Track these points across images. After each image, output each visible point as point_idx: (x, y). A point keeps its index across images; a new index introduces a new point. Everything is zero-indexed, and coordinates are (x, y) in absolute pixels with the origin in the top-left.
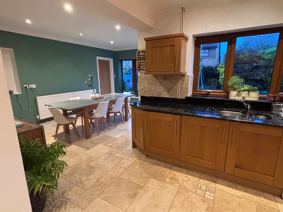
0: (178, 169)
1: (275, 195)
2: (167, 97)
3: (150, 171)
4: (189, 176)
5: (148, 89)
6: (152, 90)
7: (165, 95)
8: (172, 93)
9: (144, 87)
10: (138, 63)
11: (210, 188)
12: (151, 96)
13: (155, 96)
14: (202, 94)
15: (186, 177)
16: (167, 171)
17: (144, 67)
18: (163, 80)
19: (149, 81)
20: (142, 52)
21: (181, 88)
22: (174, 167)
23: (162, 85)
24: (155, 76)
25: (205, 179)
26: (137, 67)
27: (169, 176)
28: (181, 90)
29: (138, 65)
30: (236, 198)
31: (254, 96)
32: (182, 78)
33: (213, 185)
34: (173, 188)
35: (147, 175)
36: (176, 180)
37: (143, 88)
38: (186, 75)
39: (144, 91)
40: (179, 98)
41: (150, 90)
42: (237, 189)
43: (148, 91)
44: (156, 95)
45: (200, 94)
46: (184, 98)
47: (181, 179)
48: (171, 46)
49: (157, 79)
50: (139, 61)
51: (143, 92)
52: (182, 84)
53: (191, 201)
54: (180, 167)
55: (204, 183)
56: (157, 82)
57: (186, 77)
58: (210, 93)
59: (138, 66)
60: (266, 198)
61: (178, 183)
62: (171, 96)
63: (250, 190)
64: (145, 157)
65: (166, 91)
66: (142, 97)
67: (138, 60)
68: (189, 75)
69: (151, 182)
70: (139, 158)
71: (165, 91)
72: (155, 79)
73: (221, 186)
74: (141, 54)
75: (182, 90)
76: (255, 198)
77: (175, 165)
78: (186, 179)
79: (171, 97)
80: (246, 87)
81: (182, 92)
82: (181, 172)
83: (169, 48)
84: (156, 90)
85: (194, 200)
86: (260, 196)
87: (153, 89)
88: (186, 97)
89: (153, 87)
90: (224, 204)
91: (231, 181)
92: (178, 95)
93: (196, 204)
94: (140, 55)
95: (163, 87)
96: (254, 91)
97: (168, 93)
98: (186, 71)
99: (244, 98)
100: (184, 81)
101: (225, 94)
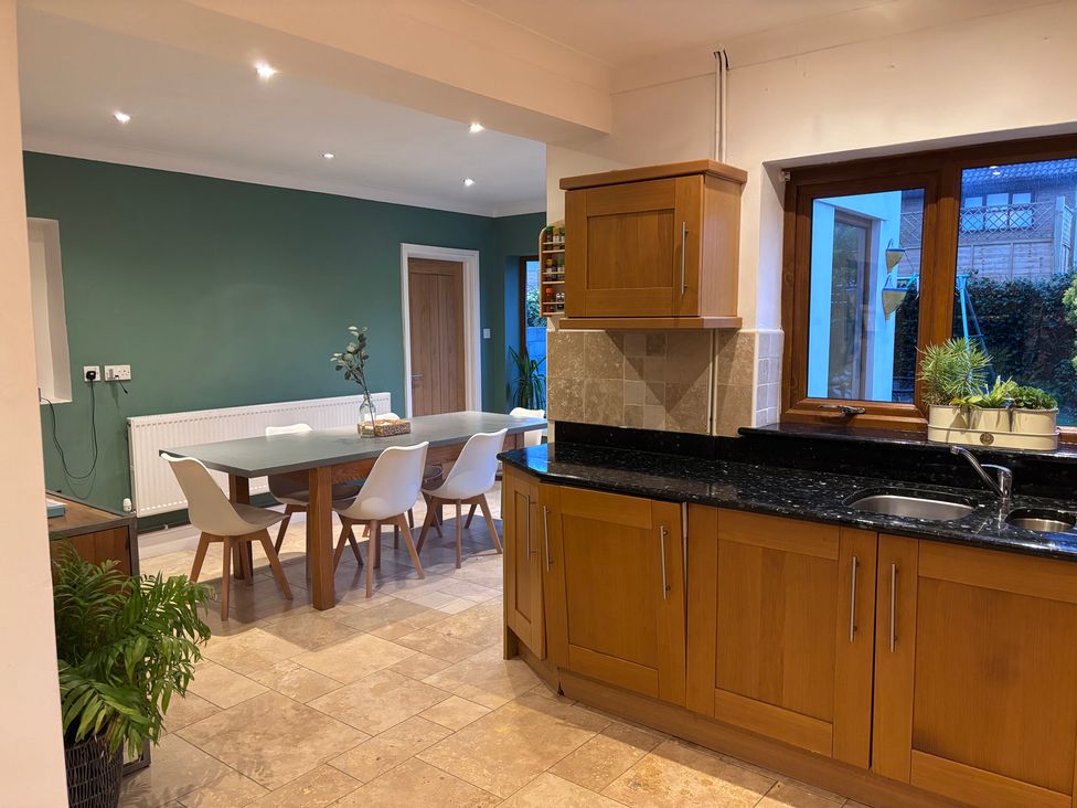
0: (682, 750)
2: (662, 427)
3: (553, 747)
4: (718, 783)
5: (584, 391)
6: (600, 395)
7: (658, 420)
8: (683, 412)
9: (570, 383)
10: (546, 278)
12: (598, 422)
13: (611, 422)
14: (823, 419)
15: (704, 783)
18: (649, 353)
19: (592, 359)
20: (560, 234)
21: (722, 390)
23: (641, 374)
24: (615, 335)
28: (721, 400)
32: (723, 344)
35: (534, 761)
36: (656, 791)
37: (567, 388)
38: (741, 331)
39: (571, 399)
40: (715, 434)
41: (594, 399)
43: (584, 400)
44: (618, 420)
45: (816, 417)
46: (733, 433)
47: (676, 789)
48: (661, 212)
49: (621, 348)
50: (549, 272)
51: (564, 403)
52: (725, 371)
54: (691, 743)
56: (621, 363)
57: (740, 341)
58: (859, 417)
59: (546, 294)
62: (679, 422)
64: (550, 694)
65: (662, 403)
66: (559, 426)
67: (545, 267)
68: (753, 335)
69: (544, 786)
70: (522, 699)
71: (657, 401)
72: (613, 349)
74: (556, 240)
75: (726, 400)
79: (678, 430)
80: (1004, 388)
81: (725, 406)
82: (688, 763)
83: (655, 218)
84: (620, 394)
87: (604, 390)
88: (741, 431)
89: (605, 387)
92: (711, 419)
94: (552, 247)
95: (649, 385)
96: (1032, 406)
97: (668, 410)
98: (739, 316)
99: (987, 437)
100: (732, 360)
101: (923, 421)
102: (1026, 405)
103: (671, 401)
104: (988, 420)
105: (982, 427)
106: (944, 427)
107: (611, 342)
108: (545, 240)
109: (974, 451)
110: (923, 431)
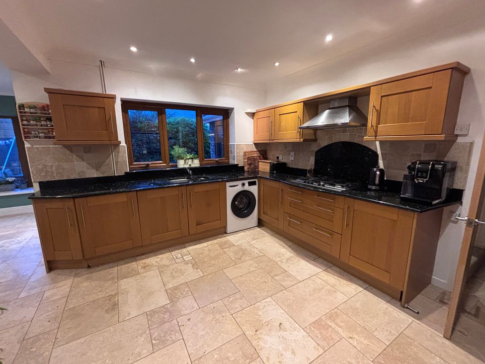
0: (143, 257)
1: (223, 234)
2: (95, 176)
3: (110, 277)
4: (160, 256)
5: (54, 168)
6: (63, 169)
7: (94, 174)
8: (103, 170)
10: (23, 125)
11: (184, 253)
12: (65, 178)
13: (72, 178)
14: (141, 167)
15: (157, 258)
16: (134, 265)
17: (39, 133)
18: (85, 152)
19: (56, 156)
20: (30, 108)
21: (117, 162)
22: (137, 258)
23: (83, 160)
24: (69, 148)
25: (175, 250)
26: (22, 133)
27: (139, 267)
28: (116, 165)
29: (24, 128)
30: (205, 248)
31: (196, 163)
32: (115, 149)
33: (184, 250)
34: (154, 273)
36: (151, 266)
37: (43, 168)
38: (120, 145)
39: (47, 172)
40: (116, 175)
41: (60, 170)
42: (202, 243)
43: (55, 172)
44: (74, 176)
45: (139, 167)
46: (122, 174)
47: (154, 262)
49: (72, 152)
50: (25, 122)
51: (43, 174)
52: (117, 157)
53: (178, 270)
54: (143, 254)
55: (177, 253)
56: (73, 157)
57: (121, 148)
58: (150, 165)
59: (24, 131)
60: (220, 238)
61: (154, 267)
62: (103, 174)
63: (209, 239)
64: (85, 270)
65: (94, 168)
66: (41, 184)
67: (22, 120)
69: (123, 283)
71: (92, 168)
72: (68, 152)
73: (191, 247)
74: (27, 110)
75: (118, 165)
76: (215, 241)
77: (137, 256)
78: (158, 260)
79: (102, 176)
80: (189, 156)
81: (119, 167)
82: (148, 257)
84: (74, 168)
85: (179, 268)
86: (216, 239)
87: (65, 167)
88: (125, 173)
89: (66, 166)
90: (201, 256)
91: (195, 241)
92: (114, 171)
93: (183, 269)
94: (25, 113)
95: (86, 163)
96: (196, 158)
97: (97, 170)
98: (119, 140)
99: (190, 165)
100: (119, 153)
101: (175, 164)
103: (97, 167)
104: (190, 162)
105: (189, 163)
106: (181, 164)
107: (66, 149)
108: (20, 109)
109: (188, 168)
110: (176, 166)
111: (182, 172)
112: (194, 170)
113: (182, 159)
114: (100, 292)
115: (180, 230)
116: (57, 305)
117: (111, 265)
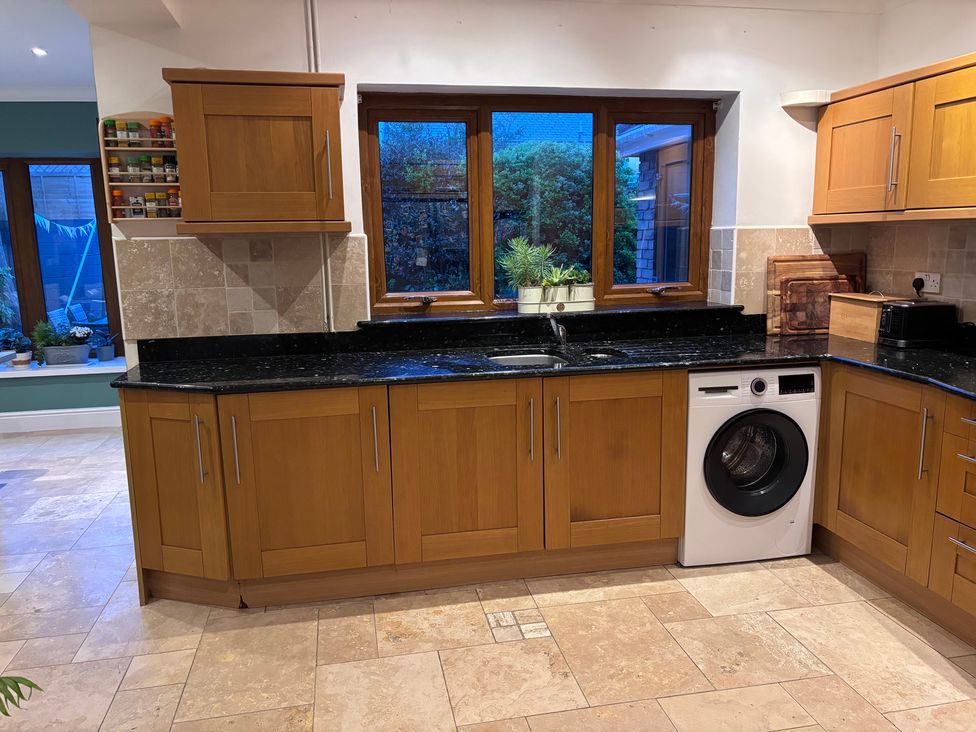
0: (395, 601)
1: (665, 566)
2: (276, 330)
3: (296, 647)
4: (446, 609)
5: (174, 303)
6: (197, 306)
7: (270, 324)
8: (298, 314)
9: (155, 296)
10: (111, 179)
11: (526, 613)
12: (198, 333)
13: (216, 332)
14: (406, 309)
15: (436, 613)
16: (364, 623)
17: (145, 201)
18: (254, 259)
19: (183, 268)
20: (128, 129)
21: (337, 289)
22: (377, 604)
23: (246, 280)
24: (212, 242)
25: (494, 597)
26: (108, 200)
27: (381, 635)
28: (336, 299)
29: (112, 189)
30: (598, 608)
31: (582, 300)
32: (334, 248)
33: (526, 603)
34: (421, 660)
35: (296, 666)
36: (415, 635)
37: (150, 302)
38: (351, 235)
39: (158, 313)
40: (333, 330)
41: (189, 310)
42: (587, 586)
43: (176, 314)
44: (221, 329)
45: (400, 308)
46: (350, 326)
48: (296, 118)
49: (220, 256)
50: (116, 171)
51: (149, 319)
52: (338, 272)
53: (499, 666)
54: (394, 594)
55: (500, 609)
56: (221, 271)
57: (350, 245)
58: (433, 304)
59: (112, 196)
60: (653, 579)
61: (427, 641)
62: (297, 324)
63: (617, 576)
65: (273, 307)
66: (143, 345)
67: (110, 165)
68: (362, 238)
69: (331, 677)
71: (268, 306)
72: (210, 257)
73: (547, 596)
74: (121, 136)
75: (341, 299)
76: (635, 588)
77: (378, 596)
78: (439, 619)
79: (294, 331)
80: (558, 275)
81: (341, 304)
82: (410, 607)
83: (289, 125)
84: (222, 303)
85: (506, 660)
86: (639, 580)
87: (202, 300)
88: (359, 324)
89: (202, 296)
90: (580, 632)
91: (560, 574)
92: (328, 317)
93: (518, 666)
94: (116, 143)
95: (254, 290)
96: (581, 282)
97: (281, 313)
98: (347, 219)
99: (561, 306)
100: (344, 261)
102: (579, 282)
103: (283, 304)
104: (561, 295)
105: (558, 300)
107: (206, 249)
108: (106, 134)
111: (533, 331)
112: (573, 322)
113: (535, 283)
114: (265, 690)
115: (514, 531)
116: (158, 704)
117: (303, 611)
